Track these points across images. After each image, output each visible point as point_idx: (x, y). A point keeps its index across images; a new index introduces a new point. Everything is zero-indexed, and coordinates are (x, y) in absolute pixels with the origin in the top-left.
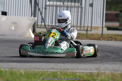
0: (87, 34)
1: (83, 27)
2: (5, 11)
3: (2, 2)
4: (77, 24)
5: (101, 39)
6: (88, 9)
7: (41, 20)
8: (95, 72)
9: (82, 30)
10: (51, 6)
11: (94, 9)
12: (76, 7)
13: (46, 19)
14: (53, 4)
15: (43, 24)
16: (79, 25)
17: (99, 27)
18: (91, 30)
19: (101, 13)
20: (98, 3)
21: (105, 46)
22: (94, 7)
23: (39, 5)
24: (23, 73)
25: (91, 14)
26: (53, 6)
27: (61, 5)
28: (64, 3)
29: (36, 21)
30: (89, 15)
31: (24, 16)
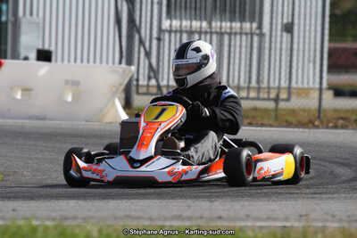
0: (276, 109)
1: (266, 90)
2: (47, 47)
3: (38, 24)
4: (250, 82)
5: (316, 123)
6: (279, 39)
7: (147, 71)
8: (296, 224)
9: (264, 99)
10: (176, 32)
11: (295, 40)
12: (246, 34)
13: (161, 70)
14: (181, 26)
15: (153, 82)
16: (254, 84)
17: (311, 89)
18: (288, 100)
19: (315, 51)
20: (308, 22)
21: (328, 146)
22: (296, 34)
23: (143, 31)
24: (95, 234)
25: (289, 52)
26: (181, 32)
27: (203, 30)
28: (210, 23)
29: (133, 76)
30: (283, 58)
31: (101, 62)
